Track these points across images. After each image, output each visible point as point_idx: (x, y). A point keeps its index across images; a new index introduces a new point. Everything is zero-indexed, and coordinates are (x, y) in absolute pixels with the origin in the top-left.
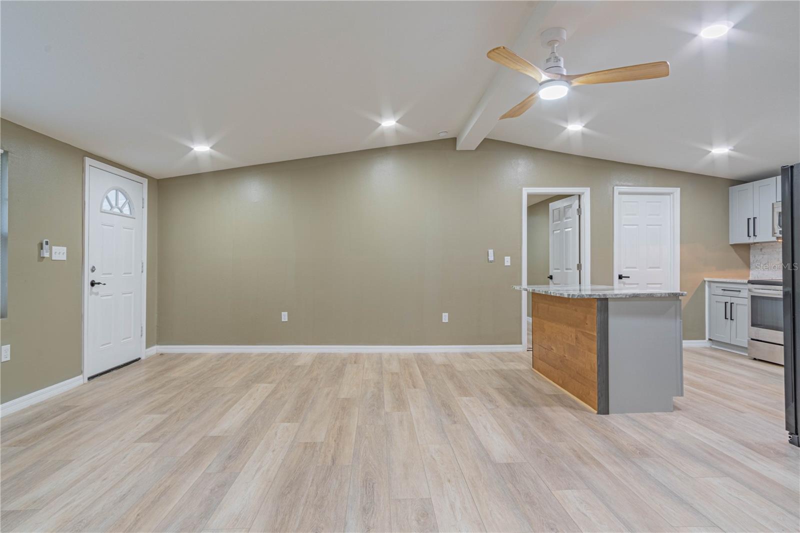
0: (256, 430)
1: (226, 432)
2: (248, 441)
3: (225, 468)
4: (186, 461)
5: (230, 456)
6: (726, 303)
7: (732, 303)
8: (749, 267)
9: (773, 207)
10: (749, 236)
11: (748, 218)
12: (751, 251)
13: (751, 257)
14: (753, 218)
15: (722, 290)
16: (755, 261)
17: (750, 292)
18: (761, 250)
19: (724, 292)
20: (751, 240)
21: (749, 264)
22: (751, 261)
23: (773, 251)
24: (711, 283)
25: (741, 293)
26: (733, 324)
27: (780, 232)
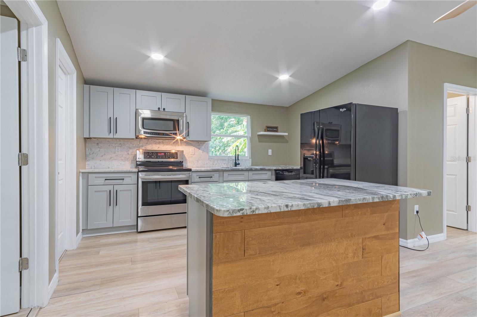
6: (110, 191)
7: (117, 191)
8: (86, 158)
9: (137, 113)
10: (110, 132)
11: (109, 117)
12: (87, 144)
13: (87, 150)
14: (115, 118)
15: (106, 179)
16: (91, 153)
17: (142, 179)
18: (98, 144)
19: (107, 181)
20: (111, 136)
21: (86, 156)
22: (87, 153)
23: (109, 146)
24: (89, 175)
25: (124, 181)
26: (117, 208)
27: (145, 133)
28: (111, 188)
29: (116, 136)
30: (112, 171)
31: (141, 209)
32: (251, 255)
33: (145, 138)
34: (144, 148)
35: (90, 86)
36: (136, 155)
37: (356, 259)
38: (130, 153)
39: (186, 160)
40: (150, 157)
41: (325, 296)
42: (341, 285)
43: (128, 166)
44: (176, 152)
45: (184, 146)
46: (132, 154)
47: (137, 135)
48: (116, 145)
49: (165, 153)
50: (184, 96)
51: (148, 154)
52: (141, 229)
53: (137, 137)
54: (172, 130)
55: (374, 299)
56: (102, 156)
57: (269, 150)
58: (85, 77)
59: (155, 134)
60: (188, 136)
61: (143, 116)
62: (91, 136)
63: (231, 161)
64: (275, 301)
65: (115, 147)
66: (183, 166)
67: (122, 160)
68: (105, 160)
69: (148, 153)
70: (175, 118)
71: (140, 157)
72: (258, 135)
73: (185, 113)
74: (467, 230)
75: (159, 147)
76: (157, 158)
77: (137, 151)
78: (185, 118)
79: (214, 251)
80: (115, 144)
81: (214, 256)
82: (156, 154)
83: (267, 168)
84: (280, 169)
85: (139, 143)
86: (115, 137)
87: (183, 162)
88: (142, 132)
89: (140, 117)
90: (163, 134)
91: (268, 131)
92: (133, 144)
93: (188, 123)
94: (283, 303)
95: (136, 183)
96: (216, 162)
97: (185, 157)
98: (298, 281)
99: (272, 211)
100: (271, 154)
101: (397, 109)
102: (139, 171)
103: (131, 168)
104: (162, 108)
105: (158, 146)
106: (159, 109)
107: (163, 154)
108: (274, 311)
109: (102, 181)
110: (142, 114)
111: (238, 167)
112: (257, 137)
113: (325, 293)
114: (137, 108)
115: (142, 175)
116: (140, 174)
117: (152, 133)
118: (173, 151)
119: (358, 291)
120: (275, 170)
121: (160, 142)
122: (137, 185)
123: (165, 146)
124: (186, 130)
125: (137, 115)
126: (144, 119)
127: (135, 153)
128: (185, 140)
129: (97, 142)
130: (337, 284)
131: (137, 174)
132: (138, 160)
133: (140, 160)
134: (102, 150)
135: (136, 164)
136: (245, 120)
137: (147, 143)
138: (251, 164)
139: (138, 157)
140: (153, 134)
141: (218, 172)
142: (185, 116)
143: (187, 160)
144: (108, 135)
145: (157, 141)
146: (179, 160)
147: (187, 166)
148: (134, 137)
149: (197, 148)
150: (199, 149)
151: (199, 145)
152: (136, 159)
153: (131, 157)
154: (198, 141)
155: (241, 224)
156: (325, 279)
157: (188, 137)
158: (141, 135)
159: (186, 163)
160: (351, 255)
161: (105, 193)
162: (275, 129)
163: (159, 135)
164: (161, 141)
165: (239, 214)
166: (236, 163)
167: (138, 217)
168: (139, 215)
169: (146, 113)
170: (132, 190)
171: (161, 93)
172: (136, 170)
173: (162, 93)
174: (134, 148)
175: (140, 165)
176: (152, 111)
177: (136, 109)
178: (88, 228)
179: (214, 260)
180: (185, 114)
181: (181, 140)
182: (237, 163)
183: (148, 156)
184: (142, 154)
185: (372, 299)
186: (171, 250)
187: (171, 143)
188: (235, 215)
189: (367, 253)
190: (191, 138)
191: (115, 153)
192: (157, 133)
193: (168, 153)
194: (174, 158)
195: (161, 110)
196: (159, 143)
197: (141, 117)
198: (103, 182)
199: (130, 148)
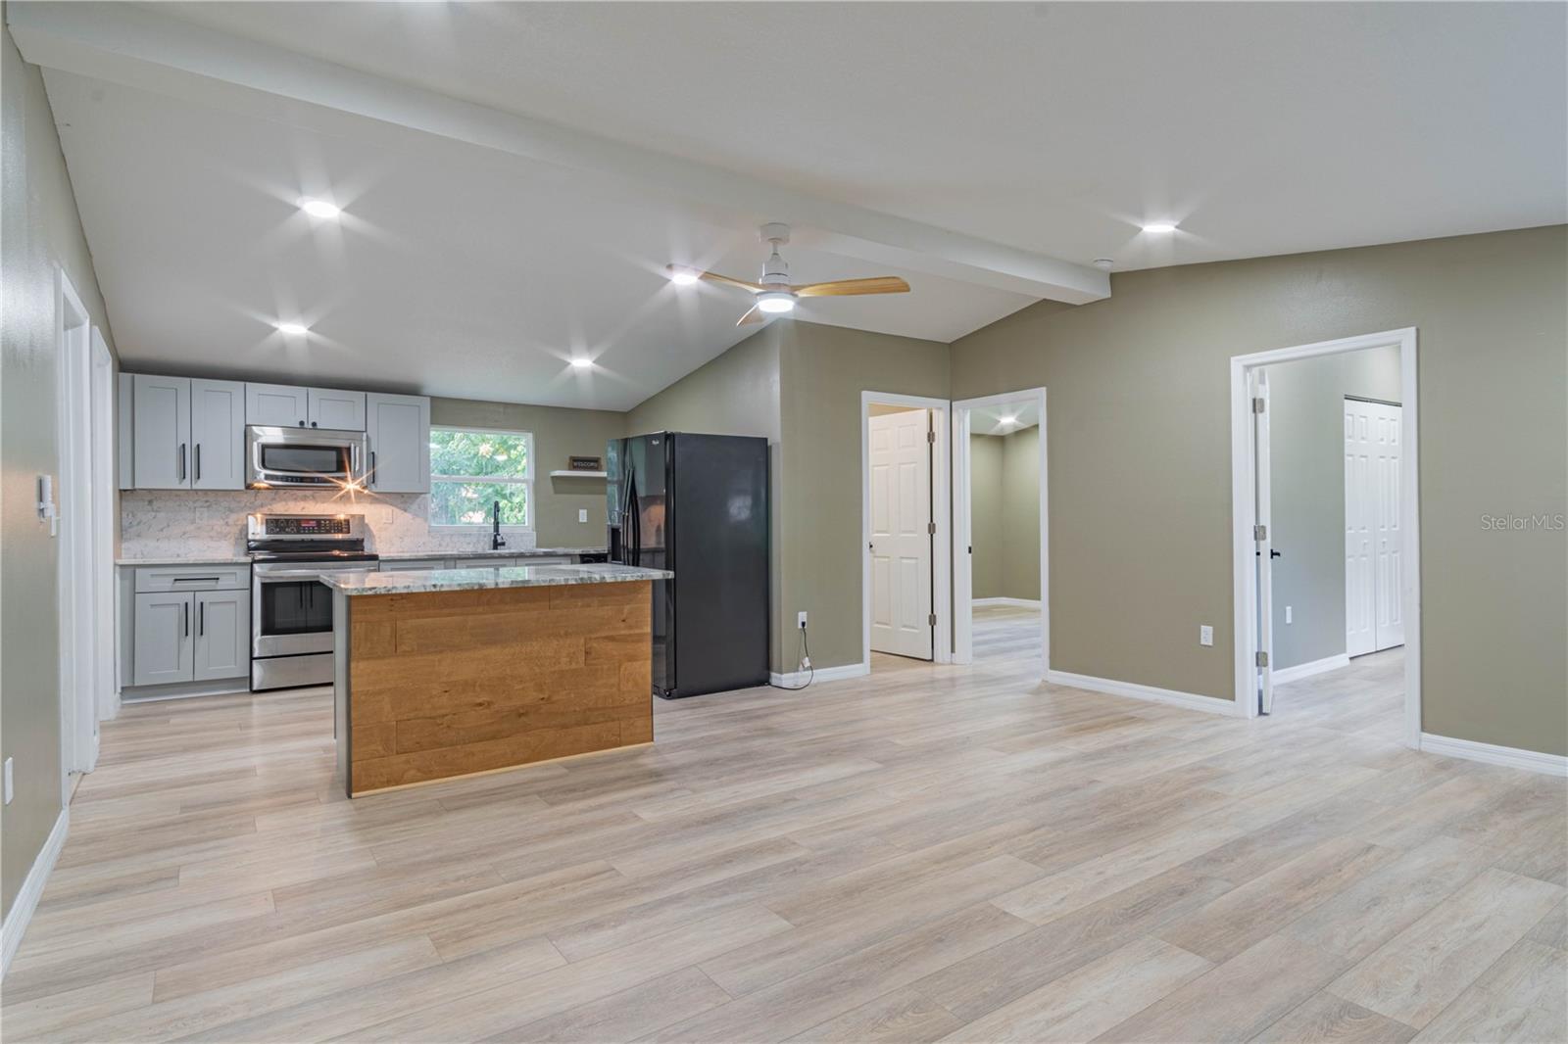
0: (1090, 927)
1: (1160, 952)
2: (1126, 909)
3: (1200, 880)
4: (1268, 919)
5: (1181, 894)
6: (187, 604)
7: (202, 604)
8: (122, 535)
9: (248, 434)
10: (184, 477)
11: (180, 444)
12: (124, 504)
13: (124, 515)
14: (194, 445)
15: (176, 580)
16: (135, 523)
17: (261, 577)
18: (150, 502)
19: (178, 584)
20: (186, 485)
21: (122, 530)
22: (125, 523)
23: (180, 506)
24: (138, 571)
25: (220, 582)
26: (202, 642)
27: (267, 477)
28: (188, 597)
29: (199, 485)
30: (191, 562)
31: (260, 642)
32: (405, 651)
33: (267, 489)
34: (266, 510)
35: (133, 377)
36: (247, 526)
37: (574, 666)
38: (231, 521)
39: (372, 535)
40: (282, 531)
41: (521, 711)
42: (549, 698)
43: (226, 551)
44: (347, 518)
45: (368, 506)
46: (236, 525)
47: (249, 482)
48: (198, 504)
49: (318, 522)
50: (363, 393)
51: (275, 524)
52: (261, 683)
53: (248, 487)
54: (335, 469)
55: (606, 721)
56: (162, 530)
57: (581, 511)
58: (121, 356)
59: (293, 479)
60: (374, 482)
61: (264, 440)
62: (137, 487)
63: (485, 536)
64: (443, 712)
65: (195, 508)
66: (363, 550)
67: (211, 537)
68: (168, 538)
69: (277, 521)
70: (342, 443)
71: (257, 530)
72: (553, 477)
73: (366, 431)
74: (932, 660)
75: (303, 508)
76: (298, 532)
77: (250, 517)
78: (365, 443)
79: (353, 644)
80: (194, 502)
81: (353, 650)
82: (296, 523)
83: (560, 550)
84: (592, 552)
85: (253, 499)
86: (195, 487)
87: (363, 540)
88: (262, 476)
89: (255, 444)
90: (312, 480)
91: (575, 468)
92: (239, 502)
93: (373, 453)
94: (454, 714)
95: (248, 586)
96: (447, 539)
97: (369, 530)
98: (478, 689)
99: (414, 591)
100: (585, 521)
101: (766, 440)
102: (254, 561)
103: (235, 555)
104: (310, 422)
105: (302, 504)
106: (302, 423)
107: (313, 524)
108: (442, 724)
109: (167, 584)
110: (260, 436)
111: (501, 551)
112: (550, 480)
113: (523, 707)
114: (248, 423)
115: (262, 568)
116: (256, 567)
117: (286, 479)
118: (342, 517)
119: (578, 709)
120: (580, 555)
121: (305, 496)
122: (248, 592)
123: (318, 505)
124: (367, 471)
125: (248, 438)
126: (264, 447)
127: (245, 522)
128: (366, 492)
129: (149, 498)
130: (542, 696)
131: (249, 567)
132: (250, 537)
133: (258, 537)
134: (161, 515)
135: (245, 547)
136: (522, 445)
137: (274, 499)
138: (535, 544)
139: (251, 531)
140: (287, 481)
141: (442, 562)
142: (364, 438)
143: (374, 536)
144: (178, 482)
145: (300, 493)
146: (353, 535)
147: (373, 549)
148: (243, 487)
149: (400, 508)
150: (405, 511)
151: (406, 502)
152: (247, 534)
153: (236, 530)
154: (402, 495)
155: (391, 613)
156: (523, 689)
157: (373, 486)
158: (259, 482)
159: (372, 544)
160: (564, 660)
161: (174, 609)
162: (592, 464)
163: (301, 482)
164: (308, 493)
165: (370, 593)
166: (495, 541)
167: (252, 658)
168: (256, 655)
169: (273, 435)
170: (238, 603)
171: (305, 388)
172: (249, 559)
173: (310, 389)
174: (242, 509)
175: (256, 549)
176: (286, 428)
177: (246, 426)
178: (136, 684)
179: (353, 655)
180: (365, 434)
181: (357, 492)
182: (499, 541)
183: (276, 527)
184: (262, 524)
185: (602, 722)
186: (323, 711)
187: (335, 498)
188: (365, 593)
189: (595, 659)
190: (382, 485)
191: (193, 522)
192: (296, 477)
193: (325, 520)
194: (340, 531)
195: (306, 426)
196: (305, 498)
197: (258, 444)
198: (170, 585)
199: (231, 511)
